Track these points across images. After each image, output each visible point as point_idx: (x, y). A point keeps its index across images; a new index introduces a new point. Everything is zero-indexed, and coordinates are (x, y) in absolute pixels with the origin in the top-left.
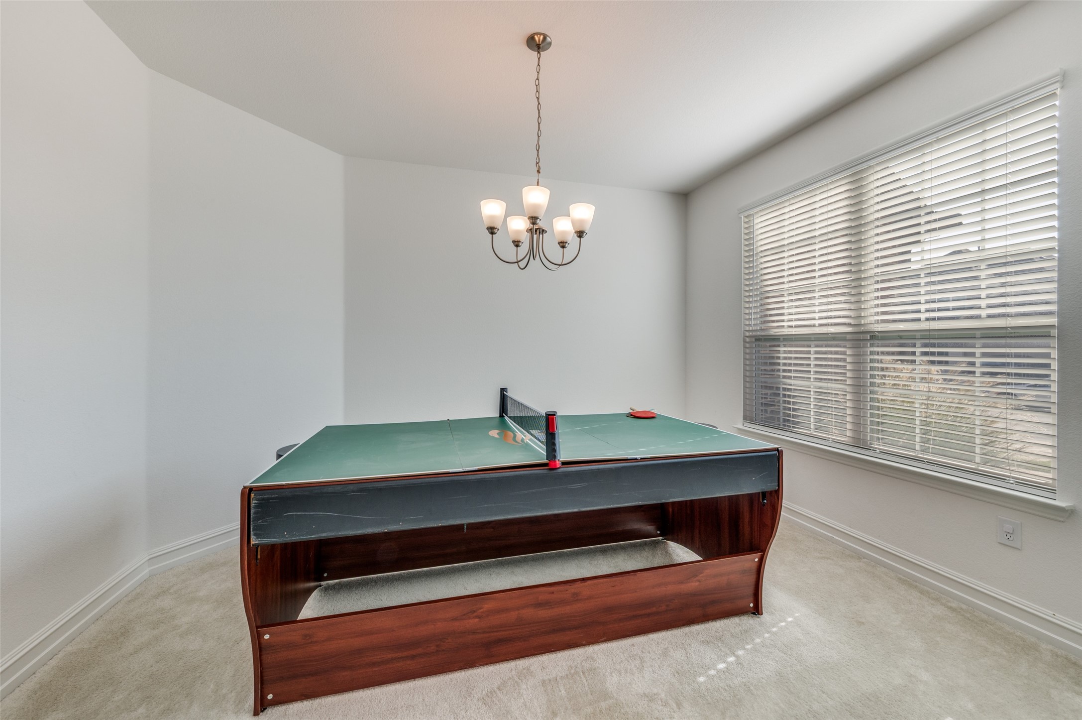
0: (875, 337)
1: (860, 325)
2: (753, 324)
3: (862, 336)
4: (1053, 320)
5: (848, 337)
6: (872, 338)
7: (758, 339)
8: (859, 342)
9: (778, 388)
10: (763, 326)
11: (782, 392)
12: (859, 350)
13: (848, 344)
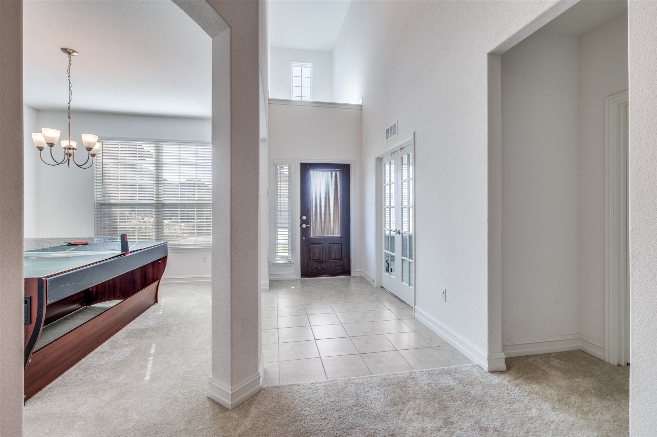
0: (164, 205)
1: (159, 200)
2: (97, 197)
3: (159, 205)
4: (211, 202)
5: (154, 205)
6: (163, 205)
7: (102, 204)
8: (158, 207)
9: (117, 228)
10: (103, 198)
11: (119, 229)
12: (158, 210)
13: (154, 207)
